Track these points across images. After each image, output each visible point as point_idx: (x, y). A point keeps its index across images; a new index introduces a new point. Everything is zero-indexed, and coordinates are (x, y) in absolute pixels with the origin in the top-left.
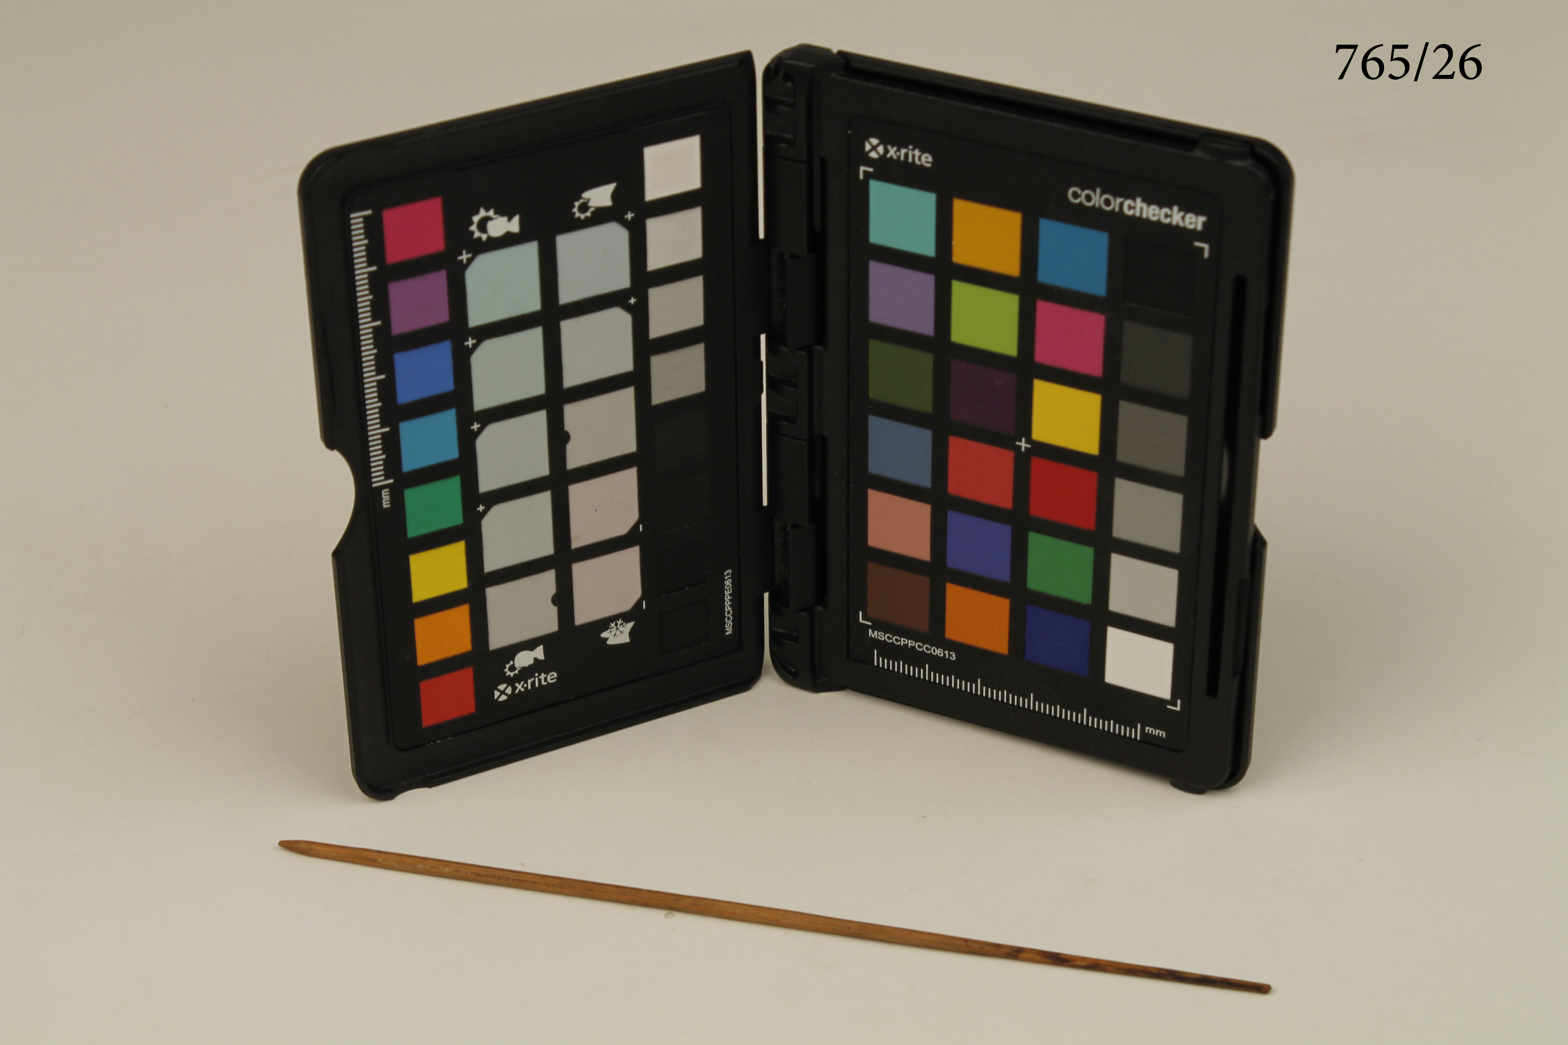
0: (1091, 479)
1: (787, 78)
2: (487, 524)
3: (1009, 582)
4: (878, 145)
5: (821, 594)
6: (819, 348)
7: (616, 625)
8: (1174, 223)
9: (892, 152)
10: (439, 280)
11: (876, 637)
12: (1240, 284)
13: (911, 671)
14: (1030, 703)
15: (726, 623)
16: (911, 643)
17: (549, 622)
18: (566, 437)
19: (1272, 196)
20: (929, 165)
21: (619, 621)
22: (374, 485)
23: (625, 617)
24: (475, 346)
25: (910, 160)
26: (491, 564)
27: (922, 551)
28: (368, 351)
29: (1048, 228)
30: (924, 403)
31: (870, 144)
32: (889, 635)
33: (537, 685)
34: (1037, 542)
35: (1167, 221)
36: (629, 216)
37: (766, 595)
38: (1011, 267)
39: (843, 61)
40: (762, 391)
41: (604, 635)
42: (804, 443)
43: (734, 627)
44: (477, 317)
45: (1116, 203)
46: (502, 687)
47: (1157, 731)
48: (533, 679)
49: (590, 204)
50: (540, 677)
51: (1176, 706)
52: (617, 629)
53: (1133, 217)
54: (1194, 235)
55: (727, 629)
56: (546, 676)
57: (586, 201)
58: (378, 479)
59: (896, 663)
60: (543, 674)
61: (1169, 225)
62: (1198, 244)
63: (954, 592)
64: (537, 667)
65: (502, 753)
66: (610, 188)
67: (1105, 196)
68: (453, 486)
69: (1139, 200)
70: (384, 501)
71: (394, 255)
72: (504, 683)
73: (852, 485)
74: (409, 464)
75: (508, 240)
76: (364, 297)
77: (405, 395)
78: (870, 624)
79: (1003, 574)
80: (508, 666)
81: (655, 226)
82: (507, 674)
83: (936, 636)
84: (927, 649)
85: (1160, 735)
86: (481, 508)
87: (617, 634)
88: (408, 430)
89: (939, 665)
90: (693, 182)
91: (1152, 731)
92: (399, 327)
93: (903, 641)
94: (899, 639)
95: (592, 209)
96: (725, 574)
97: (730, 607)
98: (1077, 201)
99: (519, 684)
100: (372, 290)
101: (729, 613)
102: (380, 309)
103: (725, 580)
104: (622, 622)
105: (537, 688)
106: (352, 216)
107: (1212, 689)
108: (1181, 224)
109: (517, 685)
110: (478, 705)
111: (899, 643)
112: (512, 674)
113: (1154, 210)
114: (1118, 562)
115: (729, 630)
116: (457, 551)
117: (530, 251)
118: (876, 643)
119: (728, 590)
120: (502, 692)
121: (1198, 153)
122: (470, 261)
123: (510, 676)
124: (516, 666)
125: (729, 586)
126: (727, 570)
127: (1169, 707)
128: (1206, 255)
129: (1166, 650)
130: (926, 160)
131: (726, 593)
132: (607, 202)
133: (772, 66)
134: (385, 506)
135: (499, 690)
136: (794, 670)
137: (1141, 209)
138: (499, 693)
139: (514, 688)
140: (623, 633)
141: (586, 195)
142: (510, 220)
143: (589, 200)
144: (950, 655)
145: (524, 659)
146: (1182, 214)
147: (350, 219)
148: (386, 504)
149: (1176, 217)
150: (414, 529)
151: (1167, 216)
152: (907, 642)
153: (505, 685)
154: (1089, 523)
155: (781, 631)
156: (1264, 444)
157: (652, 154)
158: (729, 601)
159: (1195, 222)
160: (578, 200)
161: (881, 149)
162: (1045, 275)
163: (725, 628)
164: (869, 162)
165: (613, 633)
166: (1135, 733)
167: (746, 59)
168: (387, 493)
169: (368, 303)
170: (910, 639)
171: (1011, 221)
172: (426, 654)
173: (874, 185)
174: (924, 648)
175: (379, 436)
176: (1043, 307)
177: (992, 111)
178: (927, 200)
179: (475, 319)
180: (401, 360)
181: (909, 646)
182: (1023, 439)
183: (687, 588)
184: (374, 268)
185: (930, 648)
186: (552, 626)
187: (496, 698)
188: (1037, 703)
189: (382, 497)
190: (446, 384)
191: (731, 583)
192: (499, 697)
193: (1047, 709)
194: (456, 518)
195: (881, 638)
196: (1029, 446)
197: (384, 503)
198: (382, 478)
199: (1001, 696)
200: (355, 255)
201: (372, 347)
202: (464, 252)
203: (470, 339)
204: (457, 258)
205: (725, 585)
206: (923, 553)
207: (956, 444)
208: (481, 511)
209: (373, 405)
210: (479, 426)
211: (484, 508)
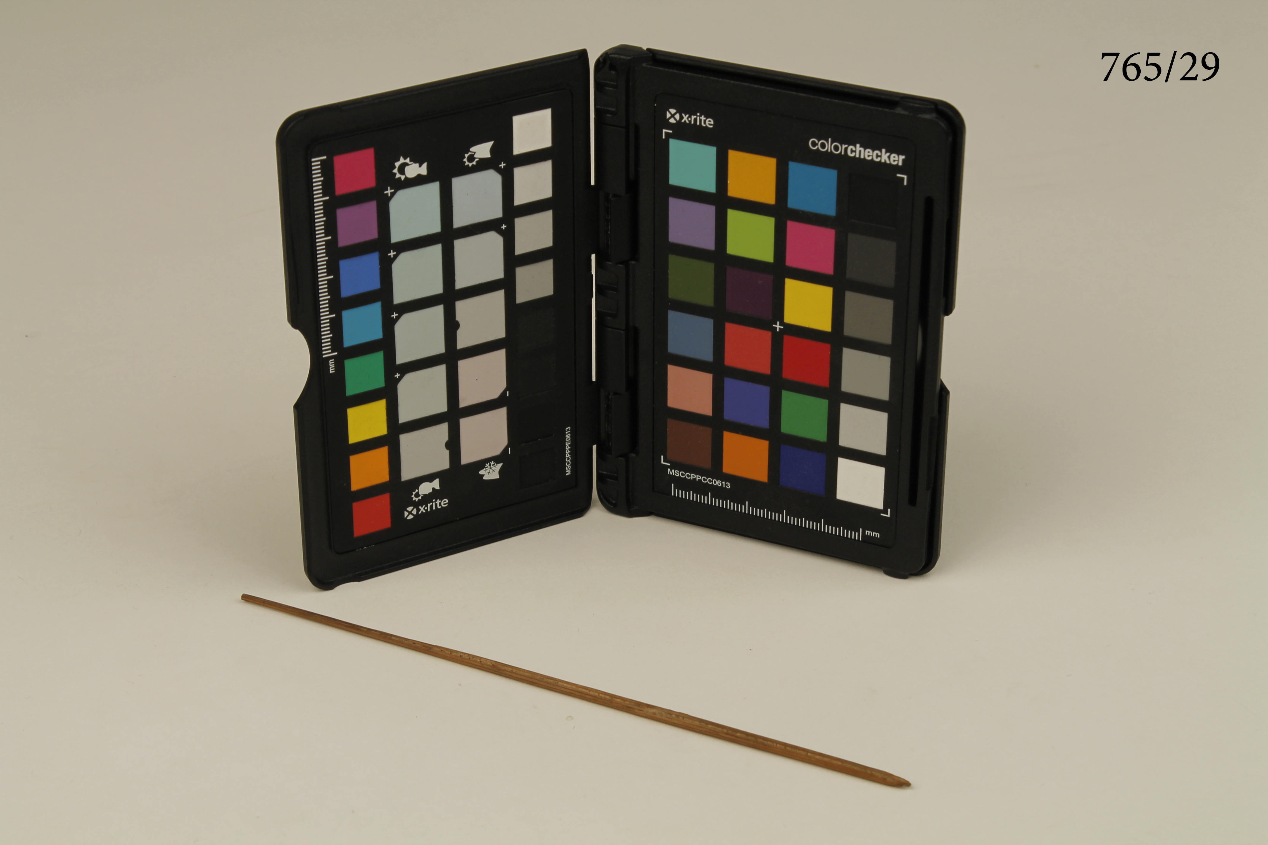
0: (825, 349)
1: (612, 67)
2: (401, 387)
3: (768, 428)
4: (675, 114)
5: (634, 445)
6: (633, 262)
7: (490, 465)
8: (883, 161)
10: (371, 207)
11: (673, 474)
12: (929, 202)
13: (698, 498)
14: (784, 517)
15: (566, 466)
16: (698, 477)
17: (443, 462)
18: (457, 325)
19: (950, 139)
20: (712, 126)
22: (324, 356)
23: (497, 459)
24: (396, 257)
25: (698, 124)
26: (403, 418)
27: (705, 408)
28: (322, 258)
29: (795, 169)
30: (708, 300)
31: (670, 113)
32: (682, 472)
33: (434, 508)
34: (788, 398)
36: (502, 165)
37: (594, 447)
38: (769, 197)
39: (651, 55)
40: (593, 296)
41: (481, 472)
42: (623, 332)
43: (572, 470)
44: (397, 235)
45: (842, 148)
46: (410, 509)
47: (874, 533)
48: (431, 504)
49: (475, 156)
50: (436, 502)
51: (887, 514)
52: (491, 468)
54: (897, 169)
55: (567, 471)
56: (440, 501)
57: (473, 153)
58: (327, 352)
59: (688, 493)
60: (438, 500)
61: (880, 162)
62: (899, 175)
63: (728, 437)
64: (435, 494)
66: (490, 144)
68: (377, 359)
70: (330, 368)
71: (340, 190)
72: (411, 506)
73: (656, 363)
74: (348, 342)
75: (419, 181)
76: (320, 219)
77: (346, 291)
78: (669, 464)
79: (764, 423)
80: (414, 493)
81: (519, 173)
82: (414, 499)
83: (716, 470)
84: (710, 481)
85: (876, 536)
86: (397, 375)
88: (348, 316)
89: (718, 493)
90: (546, 142)
91: (870, 533)
92: (343, 242)
93: (693, 476)
94: (690, 475)
95: (477, 160)
96: (566, 430)
97: (569, 455)
99: (422, 507)
100: (326, 214)
101: (568, 459)
102: (331, 228)
103: (566, 434)
104: (494, 463)
105: (434, 510)
106: (313, 160)
107: (913, 500)
108: (888, 162)
109: (420, 507)
110: (392, 522)
111: (690, 478)
112: (417, 499)
114: (845, 409)
115: (568, 473)
116: (380, 406)
117: (434, 188)
118: (673, 478)
119: (568, 442)
120: (410, 513)
121: (899, 111)
122: (393, 194)
124: (420, 493)
125: (569, 439)
126: (567, 427)
127: (882, 514)
129: (879, 473)
130: (709, 123)
131: (566, 444)
132: (488, 155)
133: (601, 59)
134: (331, 372)
135: (408, 511)
136: (614, 502)
137: (860, 151)
138: (408, 513)
139: (418, 510)
141: (473, 149)
142: (420, 166)
143: (475, 153)
144: (726, 485)
145: (425, 489)
146: (888, 154)
147: (312, 162)
148: (332, 371)
149: (884, 157)
150: (351, 390)
151: (877, 156)
152: (695, 477)
153: (412, 508)
154: (824, 381)
155: (605, 473)
156: (947, 319)
157: (518, 121)
158: (568, 451)
159: (897, 159)
161: (677, 117)
162: (793, 203)
164: (669, 126)
165: (488, 471)
166: (858, 536)
167: (583, 54)
168: (333, 362)
169: (323, 223)
170: (698, 475)
171: (769, 164)
172: (357, 483)
173: (673, 142)
174: (708, 481)
175: (328, 320)
176: (792, 226)
177: (756, 86)
178: (711, 151)
179: (396, 237)
180: (345, 265)
181: (697, 480)
182: (778, 322)
183: (539, 440)
184: (327, 198)
185: (712, 480)
186: (445, 464)
187: (405, 517)
188: (788, 517)
189: (329, 365)
190: (375, 284)
191: (570, 437)
192: (408, 516)
193: (796, 521)
194: (379, 382)
195: (677, 474)
196: (782, 327)
197: (331, 370)
198: (330, 351)
199: (763, 513)
200: (315, 188)
201: (324, 255)
202: (389, 188)
203: (392, 251)
204: (384, 192)
205: (566, 438)
206: (707, 410)
207: (730, 328)
208: (397, 377)
209: (324, 297)
210: (397, 315)
211: (399, 375)
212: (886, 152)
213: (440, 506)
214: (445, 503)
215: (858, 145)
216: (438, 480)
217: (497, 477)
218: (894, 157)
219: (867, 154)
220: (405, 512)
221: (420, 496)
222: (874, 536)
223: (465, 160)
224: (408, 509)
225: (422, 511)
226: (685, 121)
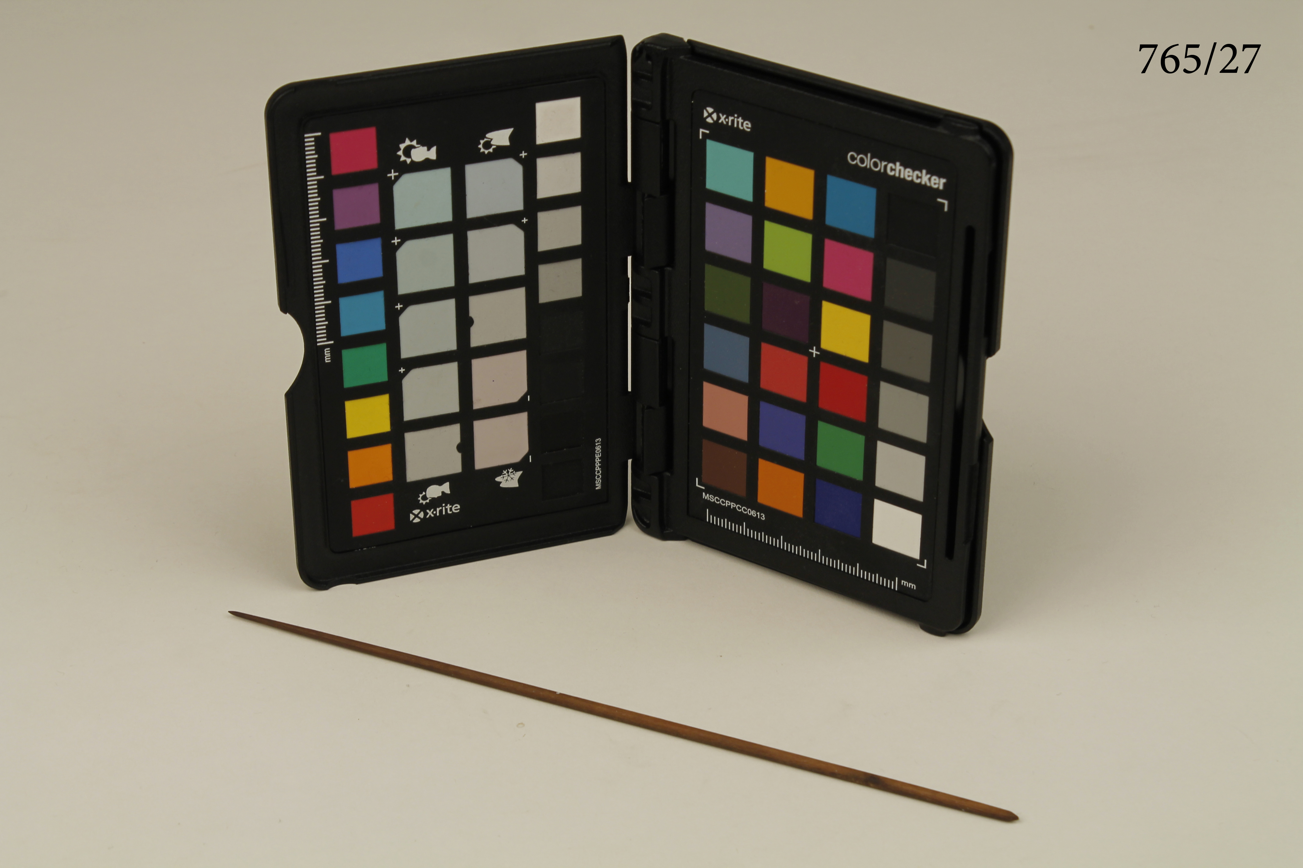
0: (862, 381)
1: (649, 58)
2: (407, 383)
3: (804, 460)
4: (713, 113)
5: (669, 463)
6: (669, 269)
7: (508, 472)
8: (923, 183)
9: (723, 119)
10: (372, 191)
11: (708, 499)
12: (970, 232)
13: (733, 527)
14: (818, 557)
15: (596, 480)
16: (733, 505)
17: (455, 465)
18: (471, 322)
19: (994, 165)
20: (749, 130)
22: (318, 344)
23: (516, 467)
24: (400, 245)
25: (735, 125)
26: (409, 415)
27: (741, 432)
28: (316, 241)
29: (833, 182)
30: (743, 316)
31: (707, 112)
32: (717, 498)
33: (444, 513)
34: (824, 430)
35: (918, 181)
36: (523, 155)
37: (630, 462)
38: (806, 212)
39: (689, 47)
40: (629, 301)
41: (498, 479)
42: (656, 342)
43: (603, 484)
44: (401, 222)
46: (416, 512)
47: (910, 584)
48: (441, 508)
49: (492, 143)
50: (446, 507)
51: (924, 565)
52: (509, 476)
53: (894, 176)
54: (936, 193)
55: (597, 485)
56: (451, 506)
57: (490, 140)
58: (322, 340)
59: (722, 520)
60: (448, 505)
61: (920, 184)
62: (939, 200)
63: (764, 466)
64: (444, 499)
65: (415, 563)
66: (509, 131)
67: (874, 160)
68: (380, 351)
70: (326, 357)
71: (337, 169)
72: (418, 509)
73: (692, 378)
74: (346, 330)
75: (427, 165)
76: (314, 199)
77: (344, 277)
78: (704, 488)
79: (799, 454)
81: (543, 165)
82: (420, 502)
83: (751, 499)
84: (744, 510)
85: (912, 587)
86: (402, 370)
88: (346, 303)
89: (753, 523)
90: (575, 133)
91: (906, 584)
92: (340, 224)
93: (727, 503)
94: (724, 501)
96: (596, 441)
97: (600, 468)
99: (430, 511)
100: (320, 194)
101: (598, 472)
102: (326, 208)
103: (596, 446)
104: (513, 470)
105: (444, 515)
106: (306, 136)
107: (950, 553)
108: (928, 184)
109: (428, 511)
110: (397, 524)
111: (724, 505)
112: (424, 502)
113: (909, 172)
114: (882, 447)
115: (598, 486)
116: (382, 402)
117: (444, 175)
118: (708, 503)
119: (598, 454)
120: (416, 516)
121: (940, 129)
122: (397, 178)
123: (422, 503)
124: (428, 496)
125: (599, 451)
126: (598, 438)
127: (918, 565)
128: (946, 209)
129: (916, 520)
130: (746, 126)
131: (596, 456)
132: (507, 143)
133: (637, 49)
134: (326, 361)
135: (413, 514)
136: (648, 522)
137: (900, 171)
138: (414, 516)
139: (426, 514)
140: (513, 479)
141: (489, 135)
142: (429, 149)
144: (761, 516)
145: (434, 492)
146: (929, 176)
147: (304, 138)
148: (327, 360)
149: (925, 178)
150: (349, 382)
151: (918, 177)
152: (730, 504)
153: (419, 511)
154: (861, 416)
155: (639, 490)
157: (542, 108)
158: (598, 463)
159: (938, 183)
160: (483, 139)
161: (715, 116)
162: (831, 220)
163: (596, 484)
164: (706, 126)
165: (505, 478)
166: (894, 585)
167: (618, 41)
168: (329, 351)
169: (317, 203)
170: (733, 502)
171: (806, 176)
172: (356, 480)
173: (710, 144)
174: (743, 510)
175: (323, 307)
176: (830, 245)
177: (794, 90)
178: (747, 157)
179: (400, 224)
180: (342, 250)
181: (732, 508)
182: (814, 348)
183: (565, 449)
184: (323, 177)
185: (746, 509)
186: (457, 468)
187: (411, 519)
188: (823, 557)
189: (324, 354)
190: (377, 272)
191: (600, 449)
192: (414, 519)
193: (831, 562)
194: (382, 376)
195: (712, 500)
196: (819, 353)
197: (326, 359)
198: (325, 339)
199: (798, 550)
200: (308, 166)
202: (393, 171)
203: (396, 238)
204: (387, 175)
205: (596, 450)
206: (742, 434)
207: (766, 349)
208: (402, 372)
209: (319, 282)
210: (402, 306)
211: (404, 370)
212: (927, 173)
214: (456, 508)
215: (898, 164)
216: (448, 483)
217: (517, 485)
218: (935, 180)
219: (907, 174)
221: (427, 499)
222: (910, 586)
223: (480, 146)
224: (413, 512)
225: (430, 515)
226: (722, 122)
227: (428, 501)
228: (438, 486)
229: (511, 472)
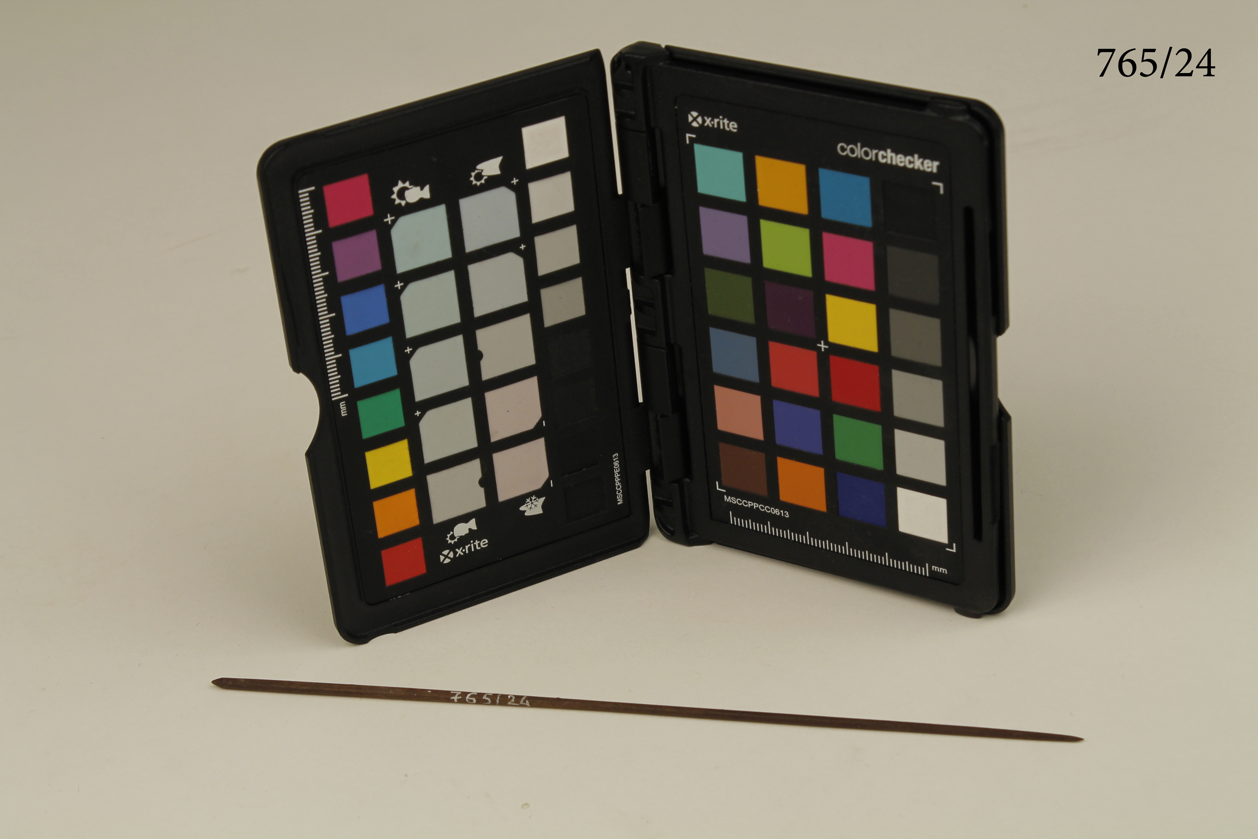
0: (874, 370)
1: (628, 67)
2: (424, 425)
3: (822, 454)
5: (687, 470)
6: (668, 276)
7: (531, 500)
10: (371, 238)
11: (730, 502)
12: (969, 213)
13: (758, 527)
14: (846, 549)
16: (755, 505)
17: (478, 501)
18: (480, 355)
19: (987, 142)
21: (533, 497)
22: (333, 399)
23: (537, 494)
24: (403, 288)
26: (430, 456)
27: (756, 432)
28: (321, 296)
29: (825, 175)
30: (749, 317)
32: (739, 499)
33: (473, 550)
34: (839, 422)
36: (515, 181)
37: (648, 472)
38: (801, 207)
39: (669, 53)
40: (631, 313)
41: (522, 508)
42: (663, 350)
44: (402, 266)
45: (872, 154)
46: (445, 552)
47: (941, 569)
48: (469, 545)
50: (475, 544)
51: (953, 549)
52: (532, 503)
53: (886, 164)
54: (931, 176)
56: (479, 542)
58: (336, 394)
59: (746, 521)
60: (476, 541)
62: (935, 183)
63: (782, 463)
64: (472, 535)
65: (449, 603)
68: (395, 396)
69: (889, 151)
70: (342, 411)
71: (334, 221)
73: (702, 383)
74: (359, 381)
75: (422, 205)
76: (314, 254)
77: (352, 328)
78: (724, 491)
79: (817, 448)
81: (535, 188)
82: (449, 542)
83: (773, 498)
84: (767, 509)
85: (943, 572)
86: (418, 413)
87: (532, 507)
89: (777, 522)
90: (563, 153)
91: (937, 569)
92: (343, 276)
93: (750, 504)
94: (747, 502)
98: (844, 154)
100: (320, 249)
102: (327, 262)
104: (535, 498)
106: (300, 192)
107: (978, 535)
109: (457, 550)
110: (427, 567)
111: (747, 506)
112: (453, 542)
114: (900, 436)
116: (402, 447)
117: (440, 212)
118: (730, 506)
120: (446, 557)
121: (928, 112)
122: (394, 222)
123: (451, 543)
124: (456, 535)
127: (947, 549)
129: (941, 504)
133: (615, 60)
134: (343, 415)
135: (443, 555)
136: (672, 529)
137: (892, 158)
138: (444, 557)
139: (455, 553)
144: (784, 514)
145: (461, 530)
147: (299, 194)
148: (344, 414)
150: (367, 432)
152: (752, 505)
153: (448, 551)
154: (876, 405)
155: (662, 499)
157: (529, 133)
162: (827, 213)
164: (692, 130)
165: (529, 507)
166: (925, 571)
167: (596, 55)
168: (344, 405)
169: (318, 258)
170: (755, 503)
171: (798, 171)
172: (384, 529)
173: (698, 148)
174: (766, 509)
175: (335, 361)
176: (828, 238)
177: (777, 86)
178: (738, 157)
179: (401, 268)
180: (347, 301)
181: (755, 508)
182: (822, 342)
183: (584, 469)
184: (320, 231)
185: (769, 508)
186: (481, 503)
187: (441, 561)
188: (851, 549)
189: (340, 408)
190: (383, 318)
193: (859, 554)
194: (399, 422)
195: (734, 502)
196: (827, 347)
197: (342, 413)
198: (340, 393)
199: (825, 545)
200: (305, 222)
201: (323, 292)
202: (389, 215)
203: (399, 282)
204: (383, 221)
206: (758, 434)
207: (774, 347)
208: (418, 415)
209: (327, 337)
210: (411, 349)
211: (420, 413)
213: (479, 547)
214: (484, 543)
216: (474, 520)
217: (541, 512)
219: (899, 160)
220: (441, 556)
221: (455, 538)
222: (940, 571)
224: (443, 553)
225: (460, 554)
227: (456, 540)
228: (464, 524)
229: (534, 500)
